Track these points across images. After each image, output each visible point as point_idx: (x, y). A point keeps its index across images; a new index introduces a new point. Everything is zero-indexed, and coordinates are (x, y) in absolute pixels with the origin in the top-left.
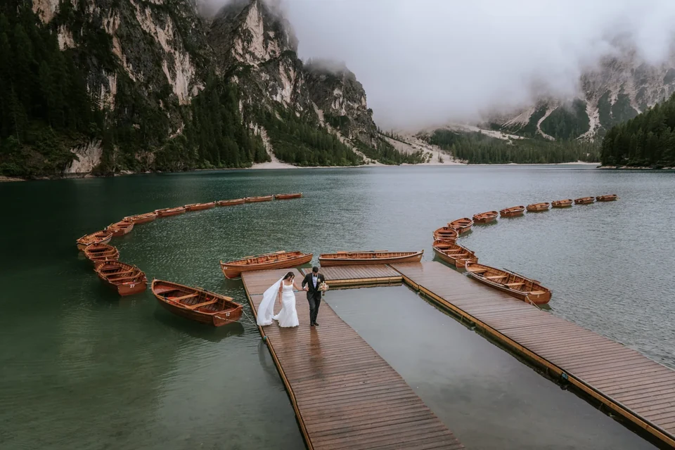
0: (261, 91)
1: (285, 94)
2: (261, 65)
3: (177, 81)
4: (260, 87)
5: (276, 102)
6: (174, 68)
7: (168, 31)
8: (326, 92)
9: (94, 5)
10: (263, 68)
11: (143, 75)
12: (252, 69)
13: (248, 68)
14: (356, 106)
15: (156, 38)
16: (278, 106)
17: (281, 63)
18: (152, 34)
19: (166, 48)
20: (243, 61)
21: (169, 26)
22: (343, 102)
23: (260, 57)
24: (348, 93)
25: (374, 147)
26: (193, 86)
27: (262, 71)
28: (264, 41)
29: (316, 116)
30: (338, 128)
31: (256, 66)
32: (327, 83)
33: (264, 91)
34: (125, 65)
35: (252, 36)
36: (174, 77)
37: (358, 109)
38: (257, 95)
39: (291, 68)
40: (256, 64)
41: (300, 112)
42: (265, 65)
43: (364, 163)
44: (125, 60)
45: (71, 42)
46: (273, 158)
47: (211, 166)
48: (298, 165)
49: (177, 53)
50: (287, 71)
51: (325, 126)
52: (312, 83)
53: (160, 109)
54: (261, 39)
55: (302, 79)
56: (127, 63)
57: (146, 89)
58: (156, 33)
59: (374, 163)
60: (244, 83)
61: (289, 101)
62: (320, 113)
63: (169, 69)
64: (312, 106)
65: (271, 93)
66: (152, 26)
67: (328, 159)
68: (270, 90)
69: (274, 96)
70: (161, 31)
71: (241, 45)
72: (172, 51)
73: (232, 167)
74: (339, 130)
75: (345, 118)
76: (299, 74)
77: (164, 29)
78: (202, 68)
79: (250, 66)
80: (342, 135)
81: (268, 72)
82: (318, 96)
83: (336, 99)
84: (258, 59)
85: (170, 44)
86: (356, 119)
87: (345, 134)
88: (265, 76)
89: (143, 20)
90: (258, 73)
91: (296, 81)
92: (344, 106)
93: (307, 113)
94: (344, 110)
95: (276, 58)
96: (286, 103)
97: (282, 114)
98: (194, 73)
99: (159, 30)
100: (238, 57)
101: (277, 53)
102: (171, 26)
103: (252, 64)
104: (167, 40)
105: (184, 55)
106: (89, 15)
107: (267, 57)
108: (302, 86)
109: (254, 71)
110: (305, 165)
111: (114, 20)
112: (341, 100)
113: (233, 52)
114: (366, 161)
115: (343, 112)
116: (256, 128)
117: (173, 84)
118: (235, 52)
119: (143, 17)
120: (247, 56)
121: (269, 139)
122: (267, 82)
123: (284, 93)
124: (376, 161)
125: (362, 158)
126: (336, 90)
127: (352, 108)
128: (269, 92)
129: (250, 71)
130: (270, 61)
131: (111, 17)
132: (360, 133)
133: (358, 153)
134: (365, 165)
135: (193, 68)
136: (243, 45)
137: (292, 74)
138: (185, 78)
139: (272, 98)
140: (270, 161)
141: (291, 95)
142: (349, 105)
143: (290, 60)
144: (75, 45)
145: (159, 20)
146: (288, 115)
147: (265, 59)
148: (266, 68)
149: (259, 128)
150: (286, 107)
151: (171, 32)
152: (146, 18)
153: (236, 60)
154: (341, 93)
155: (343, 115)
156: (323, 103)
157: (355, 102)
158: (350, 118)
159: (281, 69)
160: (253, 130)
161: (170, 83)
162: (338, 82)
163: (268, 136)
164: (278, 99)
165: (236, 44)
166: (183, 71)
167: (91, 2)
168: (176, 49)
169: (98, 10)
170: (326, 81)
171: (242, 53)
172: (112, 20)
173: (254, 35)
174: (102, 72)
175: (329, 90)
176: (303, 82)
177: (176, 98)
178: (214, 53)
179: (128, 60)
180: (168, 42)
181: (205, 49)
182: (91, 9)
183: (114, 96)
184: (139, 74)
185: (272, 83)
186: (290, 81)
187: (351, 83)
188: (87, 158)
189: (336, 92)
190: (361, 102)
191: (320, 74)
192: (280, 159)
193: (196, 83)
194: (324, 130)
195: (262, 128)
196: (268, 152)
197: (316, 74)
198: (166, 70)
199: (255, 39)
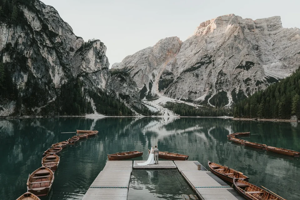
0: (92, 83)
3: (55, 78)
6: (54, 72)
7: (53, 57)
10: (94, 74)
11: (40, 75)
12: (89, 74)
13: (87, 74)
14: (133, 91)
15: (48, 60)
16: (99, 90)
17: (101, 72)
18: (46, 58)
19: (52, 64)
20: (85, 71)
21: (54, 55)
22: (127, 89)
24: (129, 85)
25: (140, 108)
26: (62, 80)
29: (115, 95)
30: (125, 100)
36: (54, 76)
38: (90, 85)
39: (106, 74)
40: (91, 72)
41: (109, 93)
42: (95, 73)
44: (32, 68)
45: (8, 60)
46: (95, 112)
47: (67, 115)
48: (106, 115)
50: (104, 76)
52: (114, 81)
53: (46, 89)
54: (94, 62)
56: (33, 70)
57: (41, 80)
58: (48, 58)
59: (140, 115)
60: (85, 80)
61: (104, 88)
62: (117, 93)
63: (52, 72)
64: (114, 91)
66: (47, 55)
68: (96, 83)
69: (98, 86)
70: (50, 57)
71: (85, 64)
72: (55, 65)
75: (128, 96)
76: (109, 77)
78: (67, 73)
80: (126, 103)
81: (96, 76)
82: (117, 86)
83: (124, 88)
84: (92, 70)
86: (133, 97)
87: (128, 102)
88: (94, 77)
89: (43, 53)
90: (92, 76)
91: (108, 80)
92: (128, 91)
93: (112, 93)
95: (100, 70)
97: (101, 93)
98: (63, 75)
100: (83, 69)
101: (100, 68)
102: (55, 55)
103: (89, 72)
105: (60, 67)
106: (19, 49)
107: (96, 70)
108: (110, 82)
111: (30, 52)
112: (127, 88)
113: (81, 67)
114: (136, 114)
115: (127, 93)
119: (43, 51)
120: (87, 69)
121: (94, 104)
122: (95, 80)
123: (102, 84)
124: (141, 114)
127: (131, 92)
131: (28, 50)
132: (134, 102)
133: (133, 111)
134: (136, 116)
135: (63, 73)
137: (106, 77)
138: (59, 77)
141: (105, 86)
142: (130, 90)
143: (106, 71)
144: (10, 61)
145: (50, 53)
146: (103, 94)
147: (95, 71)
149: (90, 99)
150: (103, 90)
151: (55, 58)
153: (82, 70)
154: (127, 86)
155: (127, 94)
156: (119, 90)
157: (132, 89)
158: (130, 96)
159: (102, 75)
160: (87, 100)
161: (52, 78)
162: (126, 81)
163: (94, 102)
164: (99, 87)
165: (83, 64)
166: (58, 74)
167: (20, 44)
168: (56, 65)
169: (23, 47)
170: (120, 80)
171: (85, 68)
172: (29, 52)
173: (91, 61)
174: (21, 73)
175: (121, 84)
176: (111, 80)
177: (54, 84)
178: (73, 67)
179: (34, 68)
180: (53, 62)
181: (69, 65)
182: (20, 47)
183: (25, 83)
184: (38, 74)
185: (97, 80)
186: (105, 79)
187: (131, 81)
188: (7, 110)
189: (125, 85)
190: (135, 89)
191: (118, 77)
192: (98, 112)
193: (64, 79)
194: (119, 100)
195: (92, 99)
196: (93, 109)
197: (116, 77)
198: (51, 73)
199: (91, 62)
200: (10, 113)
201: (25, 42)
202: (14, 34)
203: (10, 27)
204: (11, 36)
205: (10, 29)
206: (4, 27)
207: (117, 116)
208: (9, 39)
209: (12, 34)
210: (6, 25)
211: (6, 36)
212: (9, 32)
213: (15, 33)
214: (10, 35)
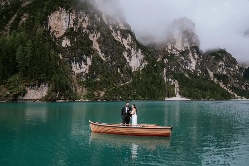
0: (179, 65)
1: (193, 66)
2: (179, 54)
3: (132, 60)
4: (179, 63)
5: (187, 69)
6: (131, 55)
7: (128, 40)
8: (215, 63)
9: (86, 29)
10: (181, 54)
11: (110, 58)
12: (175, 55)
13: (173, 55)
14: (232, 69)
15: (122, 43)
16: (188, 71)
17: (190, 52)
18: (120, 41)
19: (127, 47)
20: (171, 52)
21: (129, 38)
22: (224, 68)
23: (180, 50)
24: (227, 63)
25: (244, 90)
26: (143, 63)
27: (180, 56)
28: (182, 43)
29: (209, 76)
30: (221, 80)
31: (177, 54)
32: (215, 60)
33: (181, 65)
34: (100, 53)
35: (176, 41)
36: (130, 59)
37: (233, 71)
38: (177, 67)
39: (195, 54)
40: (177, 53)
41: (199, 73)
42: (182, 53)
43: (235, 98)
44: (100, 51)
45: (69, 44)
46: (178, 95)
47: (141, 98)
48: (190, 99)
49: (133, 49)
50: (193, 55)
51: (214, 80)
52: (208, 60)
53: (117, 72)
55: (201, 58)
56: (101, 52)
57: (111, 63)
58: (122, 41)
59: (242, 98)
60: (171, 62)
61: (194, 69)
62: (211, 74)
63: (128, 56)
64: (207, 70)
65: (185, 66)
66: (120, 38)
67: (208, 96)
68: (185, 64)
69: (186, 67)
70: (125, 40)
72: (130, 48)
73: (153, 99)
74: (222, 81)
75: (225, 76)
76: (199, 56)
77: (126, 39)
78: (147, 55)
79: (174, 54)
80: (223, 84)
81: (184, 56)
82: (211, 66)
83: (220, 67)
84: (179, 51)
85: (129, 45)
86: (232, 76)
87: (225, 84)
88: (182, 58)
89: (116, 36)
90: (179, 57)
91: (198, 59)
92: (225, 70)
93: (204, 74)
94: (225, 72)
95: (188, 50)
96: (193, 69)
97: (190, 74)
98: (143, 58)
99: (124, 40)
101: (189, 48)
102: (130, 38)
103: (175, 53)
104: (128, 44)
105: (137, 50)
106: (83, 33)
107: (184, 50)
108: (201, 61)
109: (176, 56)
110: (194, 99)
111: (97, 35)
112: (223, 67)
113: (167, 49)
114: (237, 97)
115: (225, 73)
116: (173, 81)
117: (130, 62)
118: (168, 48)
119: (116, 35)
120: (174, 50)
121: (179, 86)
122: (183, 61)
123: (191, 65)
124: (243, 97)
125: (234, 96)
126: (220, 62)
127: (230, 71)
128: (184, 65)
129: (174, 56)
130: (185, 51)
131: (95, 34)
132: (235, 83)
133: (232, 93)
134: (236, 99)
135: (142, 55)
136: (172, 45)
137: (196, 56)
138: (138, 60)
139: (185, 68)
140: (175, 96)
141: (195, 66)
142: (228, 69)
143: (195, 50)
144: (71, 45)
145: (124, 35)
146: (193, 75)
147: (182, 51)
148: (183, 54)
149: (174, 81)
150: (193, 71)
151: (130, 40)
152: (118, 35)
153: (168, 52)
154: (223, 64)
155: (224, 74)
156: (214, 69)
157: (232, 67)
158: (228, 75)
159: (190, 54)
160: (171, 82)
161: (128, 61)
162: (221, 58)
163: (179, 84)
164: (188, 68)
165: (168, 45)
166: (137, 57)
167: (85, 28)
168: (132, 47)
169: (88, 31)
170: (214, 59)
171: (171, 49)
172: (95, 35)
173: (177, 41)
174: (83, 56)
175: (216, 62)
176: (202, 59)
177: (131, 68)
178: (158, 50)
179: (101, 51)
180: (128, 45)
181: (154, 49)
182: (84, 31)
183: (89, 66)
184: (108, 58)
185: (185, 61)
186: (195, 59)
187: (229, 58)
188: (40, 92)
189: (221, 63)
190: (235, 67)
191: (212, 56)
192: (181, 96)
193: (144, 62)
194: (213, 82)
195: (176, 81)
196: (175, 92)
197: (210, 56)
198: (126, 56)
199: (177, 43)
200: (43, 95)
201: (90, 25)
202: (76, 18)
203: (71, 11)
204: (74, 20)
205: (71, 14)
206: (64, 11)
207: (205, 99)
208: (70, 24)
209: (74, 19)
210: (65, 9)
211: (67, 21)
212: (70, 17)
213: (78, 17)
214: (72, 20)
